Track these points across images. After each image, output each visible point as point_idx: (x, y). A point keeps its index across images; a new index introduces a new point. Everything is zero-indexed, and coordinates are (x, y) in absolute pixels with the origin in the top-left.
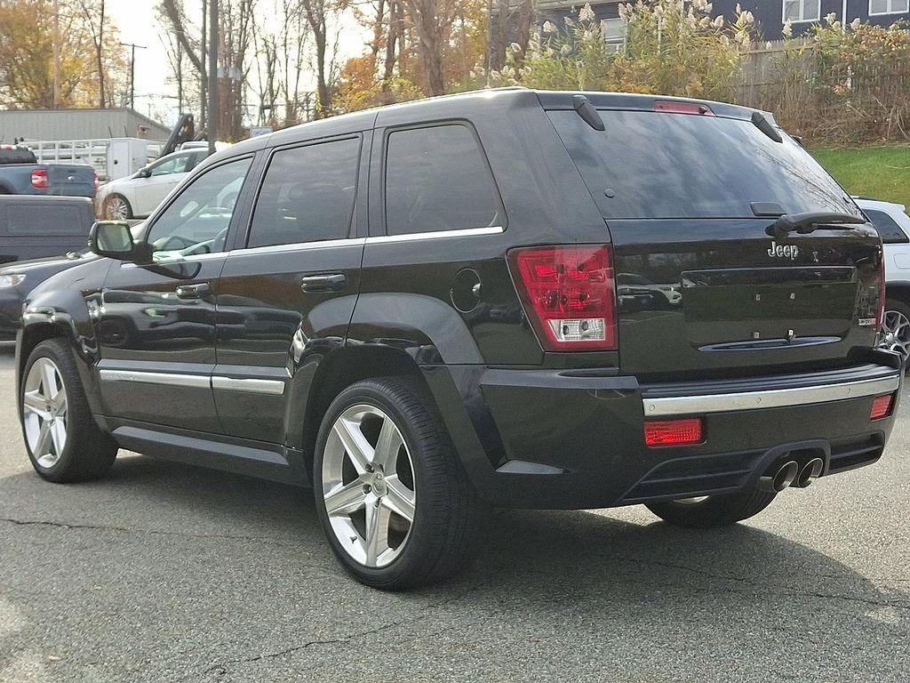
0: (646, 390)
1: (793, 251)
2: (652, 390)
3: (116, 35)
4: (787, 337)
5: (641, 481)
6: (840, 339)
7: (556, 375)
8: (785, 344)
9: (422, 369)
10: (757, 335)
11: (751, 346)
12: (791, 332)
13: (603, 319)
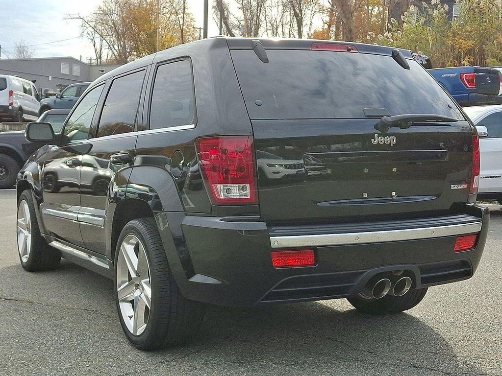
0: (273, 231)
1: (391, 141)
2: (278, 231)
3: (193, 23)
4: (392, 196)
5: (272, 290)
6: (436, 197)
7: (217, 220)
8: (390, 201)
9: (154, 214)
10: (365, 195)
11: (363, 202)
12: (394, 194)
13: (248, 185)
